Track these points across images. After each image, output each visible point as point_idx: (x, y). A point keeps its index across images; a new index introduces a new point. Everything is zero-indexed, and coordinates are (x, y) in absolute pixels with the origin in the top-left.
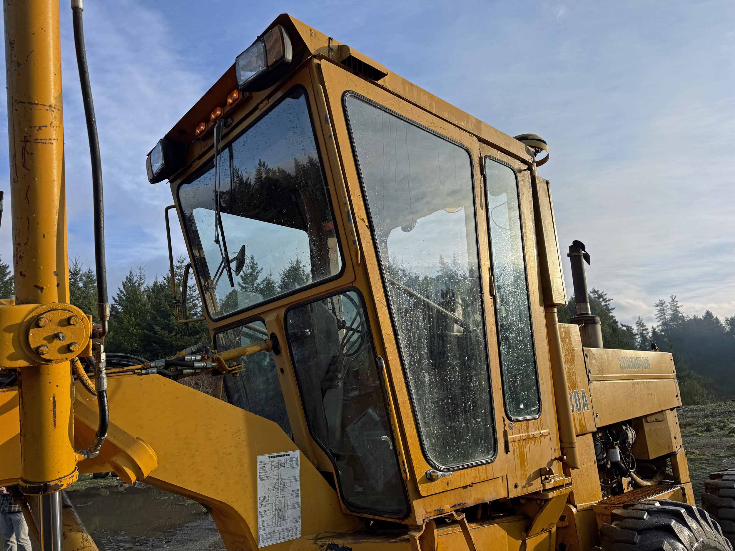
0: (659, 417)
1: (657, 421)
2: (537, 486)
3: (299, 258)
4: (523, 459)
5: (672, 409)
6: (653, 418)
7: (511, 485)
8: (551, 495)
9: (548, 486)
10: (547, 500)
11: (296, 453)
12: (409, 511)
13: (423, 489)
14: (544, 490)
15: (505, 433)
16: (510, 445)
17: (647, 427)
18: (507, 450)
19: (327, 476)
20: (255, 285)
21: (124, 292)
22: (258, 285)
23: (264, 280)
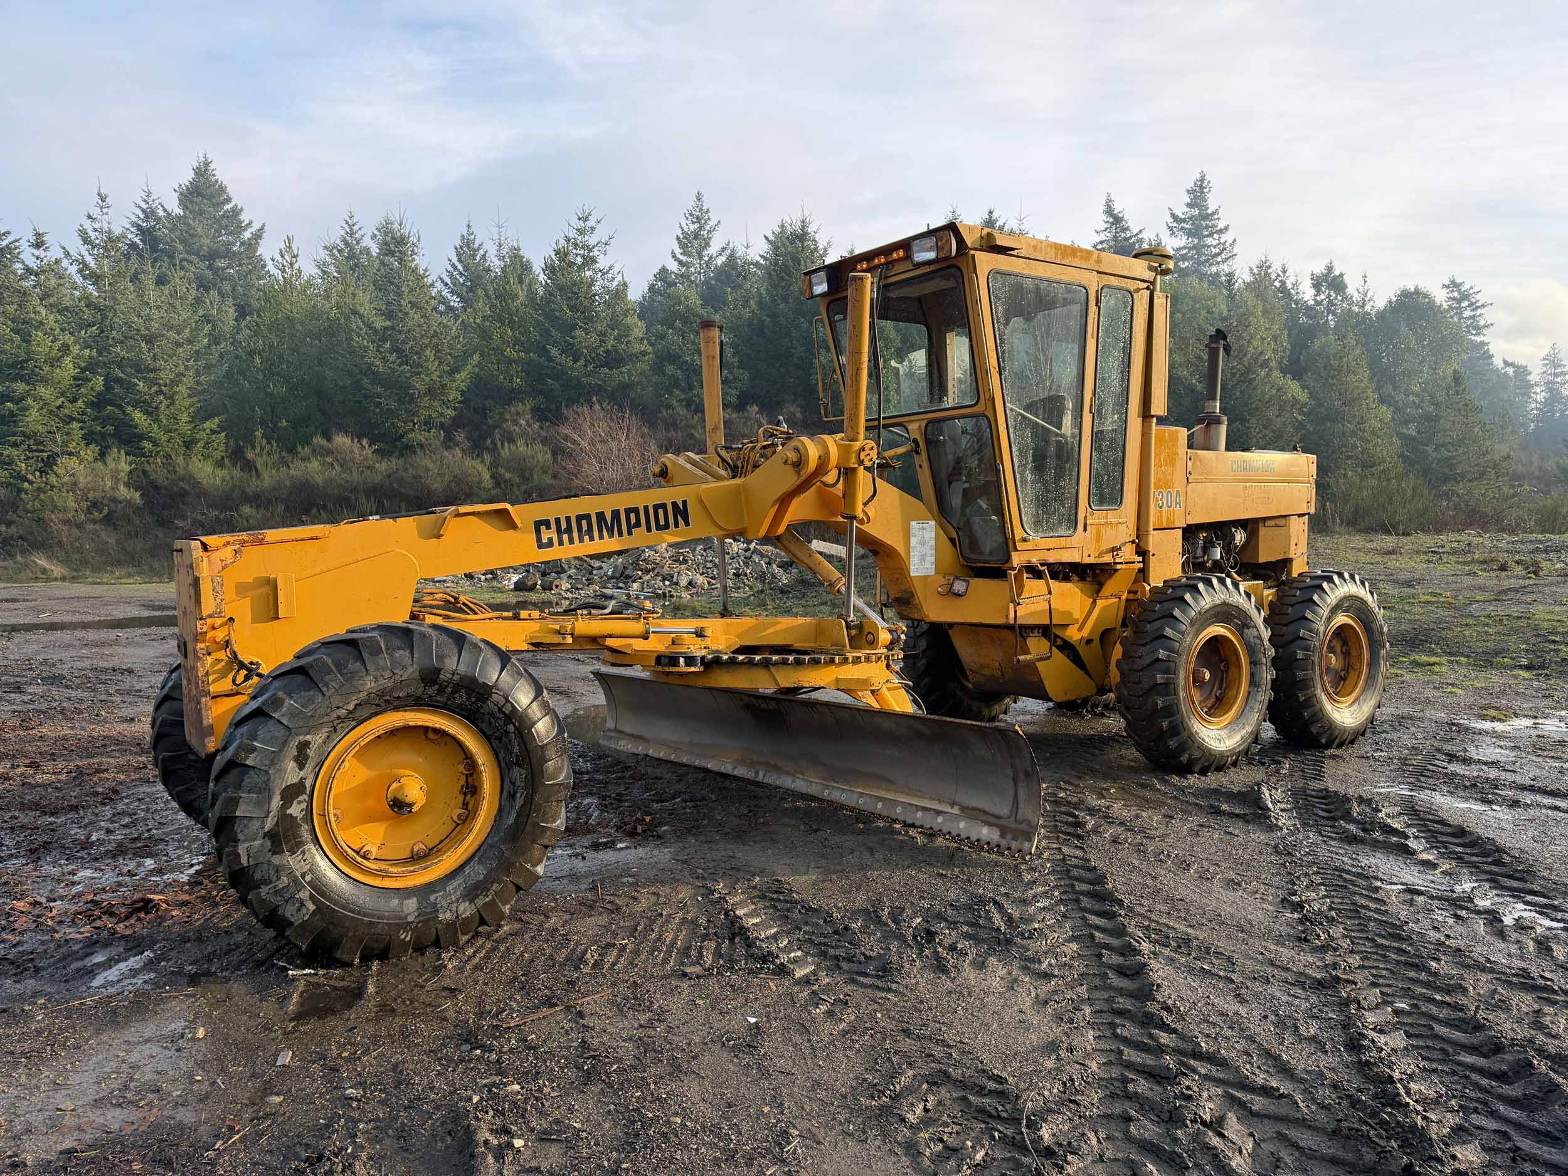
0: (1281, 522)
1: (1276, 526)
2: (1108, 558)
3: (807, 213)
4: (1098, 538)
5: (1300, 515)
6: (1272, 523)
7: (1085, 554)
8: (1119, 567)
9: (1118, 560)
10: (1116, 570)
11: (933, 523)
12: (1009, 559)
13: (1019, 546)
14: (1116, 563)
15: (1086, 518)
16: (1088, 527)
17: (1263, 531)
18: (1085, 530)
19: (952, 540)
20: (706, 259)
21: (460, 267)
22: (711, 258)
23: (724, 249)
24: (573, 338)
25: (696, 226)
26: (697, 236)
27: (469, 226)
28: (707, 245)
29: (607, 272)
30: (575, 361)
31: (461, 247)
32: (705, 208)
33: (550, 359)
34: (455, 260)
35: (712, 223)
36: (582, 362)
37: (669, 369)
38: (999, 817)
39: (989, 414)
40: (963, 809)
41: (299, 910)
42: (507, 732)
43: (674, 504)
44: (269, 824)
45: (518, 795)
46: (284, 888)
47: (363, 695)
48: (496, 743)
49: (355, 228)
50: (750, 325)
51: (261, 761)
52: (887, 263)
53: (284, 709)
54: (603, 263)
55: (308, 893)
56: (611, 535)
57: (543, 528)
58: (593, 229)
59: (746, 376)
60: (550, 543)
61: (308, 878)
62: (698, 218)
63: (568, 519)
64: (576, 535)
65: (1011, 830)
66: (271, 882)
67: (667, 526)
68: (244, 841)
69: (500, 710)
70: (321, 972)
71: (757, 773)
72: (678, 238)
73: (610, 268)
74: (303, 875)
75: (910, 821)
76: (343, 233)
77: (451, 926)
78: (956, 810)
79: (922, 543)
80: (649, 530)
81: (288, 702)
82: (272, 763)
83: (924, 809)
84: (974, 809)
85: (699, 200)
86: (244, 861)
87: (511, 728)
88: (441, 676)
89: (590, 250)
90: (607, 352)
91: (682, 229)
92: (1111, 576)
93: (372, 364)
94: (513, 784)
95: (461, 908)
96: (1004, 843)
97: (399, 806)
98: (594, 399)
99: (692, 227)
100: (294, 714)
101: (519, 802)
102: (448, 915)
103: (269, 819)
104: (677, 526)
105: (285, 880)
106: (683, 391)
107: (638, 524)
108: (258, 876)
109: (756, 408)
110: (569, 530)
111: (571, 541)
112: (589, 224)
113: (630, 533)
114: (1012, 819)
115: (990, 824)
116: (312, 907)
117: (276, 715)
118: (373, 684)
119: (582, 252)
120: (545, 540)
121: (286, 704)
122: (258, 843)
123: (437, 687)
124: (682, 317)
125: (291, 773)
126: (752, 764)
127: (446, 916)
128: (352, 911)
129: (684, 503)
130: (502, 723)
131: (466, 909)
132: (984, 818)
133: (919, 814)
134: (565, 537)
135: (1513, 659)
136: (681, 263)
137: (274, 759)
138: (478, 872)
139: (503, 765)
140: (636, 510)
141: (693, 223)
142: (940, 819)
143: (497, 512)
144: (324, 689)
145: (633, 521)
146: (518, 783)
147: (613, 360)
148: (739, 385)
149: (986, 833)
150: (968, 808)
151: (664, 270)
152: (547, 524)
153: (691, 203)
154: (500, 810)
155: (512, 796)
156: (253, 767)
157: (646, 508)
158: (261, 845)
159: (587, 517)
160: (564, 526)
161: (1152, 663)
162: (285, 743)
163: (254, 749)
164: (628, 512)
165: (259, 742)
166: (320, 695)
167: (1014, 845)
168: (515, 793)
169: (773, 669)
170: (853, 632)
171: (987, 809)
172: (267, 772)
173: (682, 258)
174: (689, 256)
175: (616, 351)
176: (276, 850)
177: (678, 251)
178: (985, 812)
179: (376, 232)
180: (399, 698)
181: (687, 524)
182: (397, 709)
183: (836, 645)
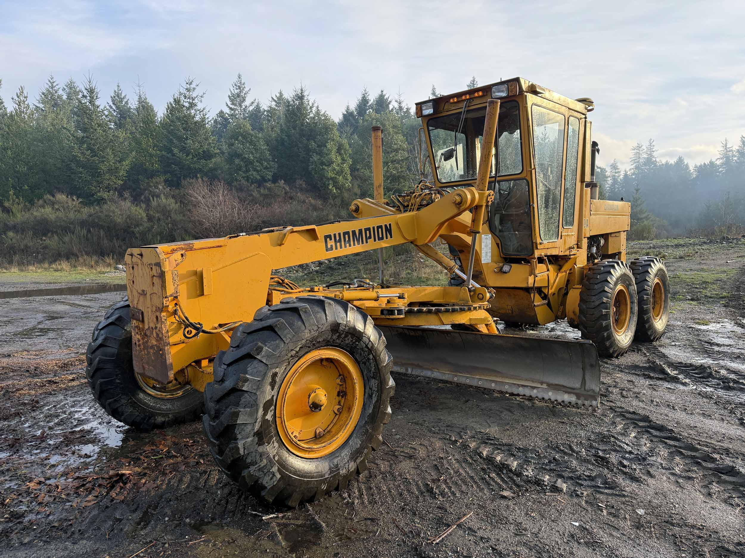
0: (617, 234)
1: (616, 236)
2: (567, 253)
3: (303, 86)
4: (565, 242)
5: (624, 231)
6: (614, 234)
7: (560, 251)
8: (572, 257)
9: (571, 254)
10: (570, 259)
11: (490, 235)
12: (533, 253)
15: (561, 232)
16: (563, 237)
17: (610, 239)
18: (561, 238)
19: (498, 244)
20: (244, 107)
21: (114, 107)
22: (246, 107)
23: (253, 103)
24: (185, 144)
25: (238, 91)
26: (238, 95)
27: (118, 86)
28: (244, 100)
29: (202, 111)
30: (187, 156)
31: (114, 97)
32: (243, 82)
33: (173, 155)
34: (111, 103)
35: (246, 89)
36: (191, 157)
37: (237, 161)
38: (574, 389)
39: (528, 178)
40: (549, 385)
41: (271, 479)
42: (369, 359)
43: (386, 226)
44: (257, 427)
45: (374, 395)
46: (264, 466)
47: (303, 341)
48: (362, 365)
49: (54, 84)
50: (277, 140)
51: (252, 387)
52: (470, 99)
53: (263, 353)
54: (200, 106)
55: (277, 468)
56: (359, 244)
57: (328, 239)
58: (194, 89)
59: (276, 166)
60: (331, 249)
61: (276, 458)
62: (239, 87)
63: (339, 234)
64: (343, 243)
65: (583, 395)
66: (256, 464)
67: (382, 238)
68: (242, 439)
69: (366, 346)
70: (281, 515)
71: (407, 370)
72: (229, 96)
73: (204, 109)
74: (274, 457)
75: (516, 393)
76: (47, 87)
77: (345, 477)
78: (545, 386)
79: (486, 246)
80: (375, 240)
81: (265, 348)
82: (258, 388)
83: (523, 386)
84: (556, 385)
85: (239, 78)
86: (242, 452)
87: (371, 357)
88: (340, 328)
89: (193, 100)
90: (204, 151)
91: (231, 92)
92: (567, 261)
93: (76, 156)
94: (371, 389)
95: (350, 466)
96: (580, 402)
97: (316, 407)
98: (198, 175)
99: (236, 91)
100: (268, 356)
101: (374, 399)
102: (344, 471)
103: (257, 424)
104: (387, 238)
105: (265, 461)
106: (244, 172)
107: (370, 237)
108: (249, 460)
109: (283, 181)
110: (340, 241)
111: (341, 247)
112: (193, 86)
113: (367, 242)
114: (583, 389)
115: (569, 393)
116: (279, 476)
117: (259, 357)
118: (309, 335)
119: (189, 100)
120: (329, 247)
121: (264, 350)
122: (250, 439)
123: (338, 334)
124: (242, 135)
125: (268, 393)
126: (402, 365)
127: (343, 472)
128: (298, 476)
129: (390, 225)
130: (367, 354)
131: (352, 466)
132: (564, 390)
133: (521, 389)
134: (338, 244)
135: (684, 296)
136: (231, 109)
137: (259, 385)
138: (356, 443)
139: (366, 378)
140: (369, 229)
141: (237, 89)
142: (535, 391)
143: (308, 231)
144: (284, 339)
145: (368, 235)
146: (374, 388)
147: (207, 156)
148: (273, 170)
149: (567, 398)
150: (552, 384)
151: (222, 112)
152: (329, 237)
153: (235, 79)
154: (364, 405)
155: (370, 396)
156: (246, 391)
157: (374, 228)
158: (252, 441)
159: (348, 233)
160: (338, 238)
161: (599, 305)
162: (265, 374)
163: (247, 380)
164: (366, 230)
165: (249, 375)
166: (282, 342)
167: (586, 403)
168: (372, 394)
169: (440, 315)
170: (472, 293)
171: (565, 384)
172: (255, 394)
173: (231, 106)
174: (235, 105)
175: (208, 151)
176: (260, 443)
177: (229, 103)
178: (564, 386)
179: (65, 87)
180: (320, 342)
181: (391, 237)
182: (317, 348)
183: (463, 301)
